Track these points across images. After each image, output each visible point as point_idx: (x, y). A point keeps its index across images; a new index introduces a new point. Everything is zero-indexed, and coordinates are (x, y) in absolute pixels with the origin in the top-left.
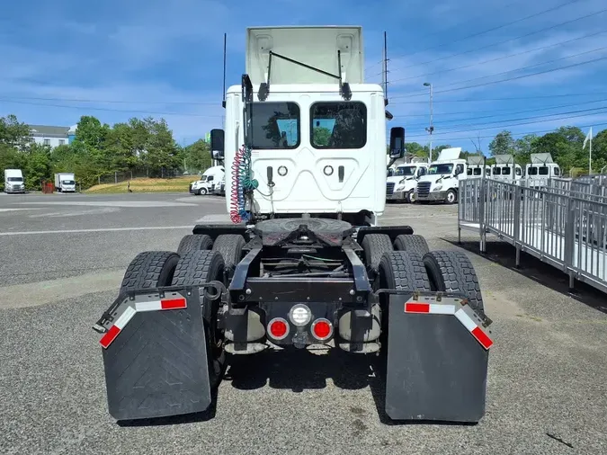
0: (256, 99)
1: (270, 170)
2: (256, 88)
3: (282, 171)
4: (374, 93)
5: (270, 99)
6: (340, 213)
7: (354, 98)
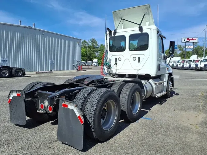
0: (113, 35)
1: (116, 59)
2: (113, 32)
3: (120, 59)
4: (151, 29)
5: (117, 35)
6: (137, 74)
7: (144, 32)
